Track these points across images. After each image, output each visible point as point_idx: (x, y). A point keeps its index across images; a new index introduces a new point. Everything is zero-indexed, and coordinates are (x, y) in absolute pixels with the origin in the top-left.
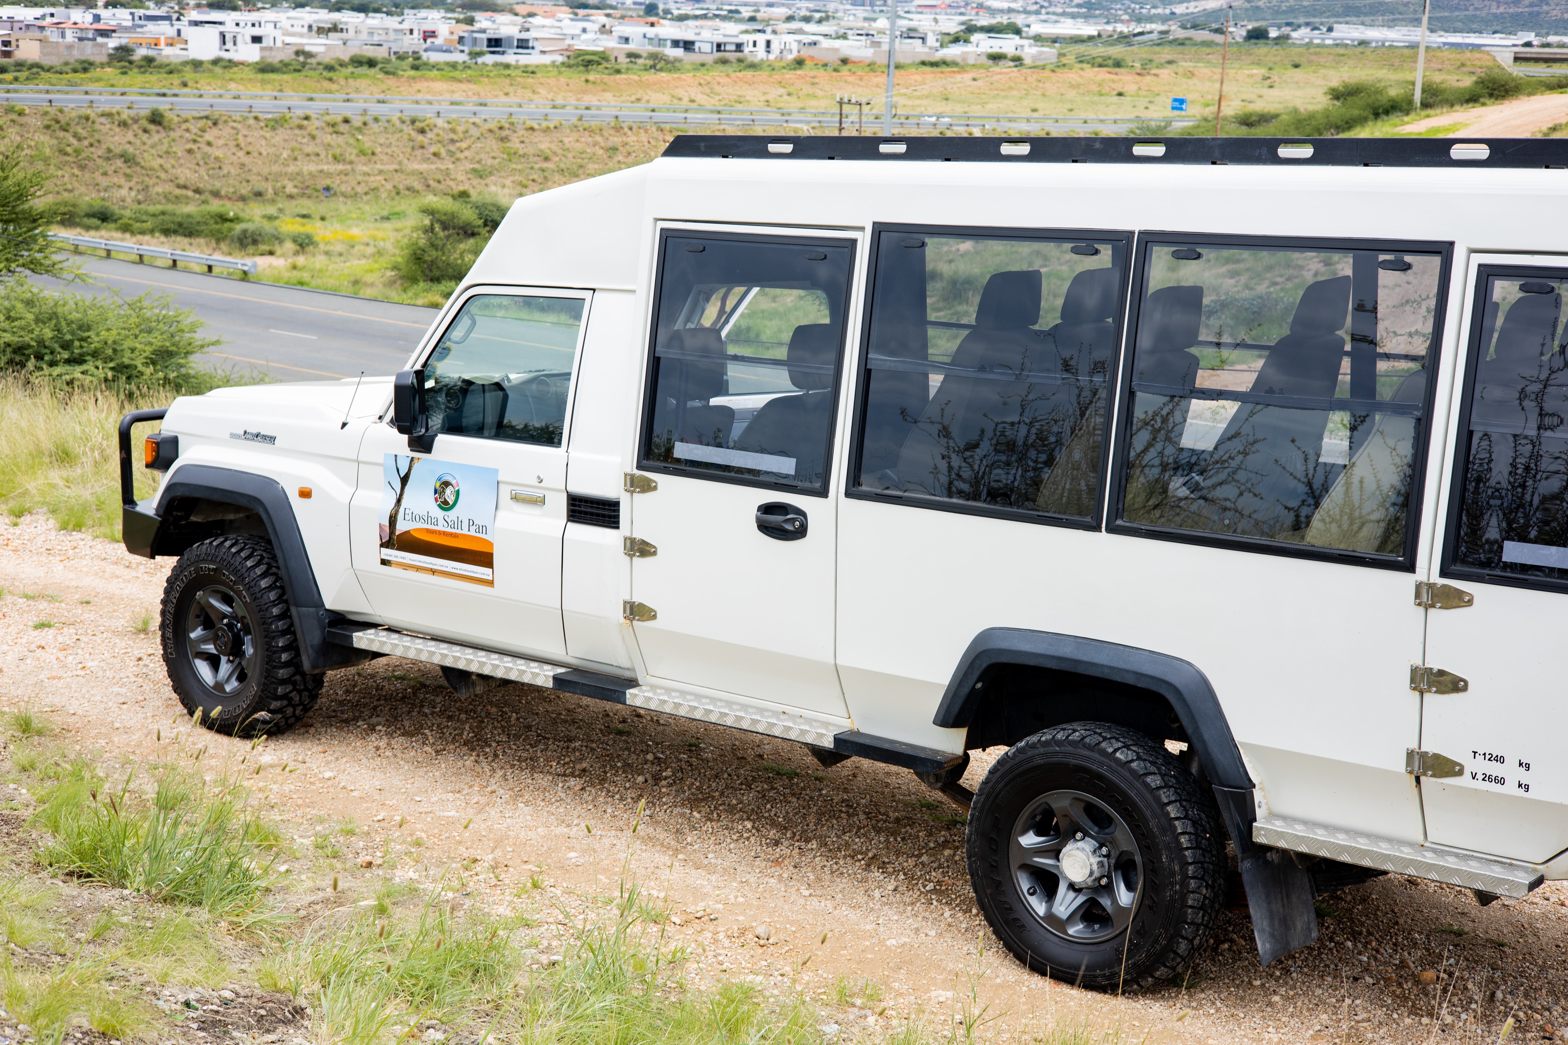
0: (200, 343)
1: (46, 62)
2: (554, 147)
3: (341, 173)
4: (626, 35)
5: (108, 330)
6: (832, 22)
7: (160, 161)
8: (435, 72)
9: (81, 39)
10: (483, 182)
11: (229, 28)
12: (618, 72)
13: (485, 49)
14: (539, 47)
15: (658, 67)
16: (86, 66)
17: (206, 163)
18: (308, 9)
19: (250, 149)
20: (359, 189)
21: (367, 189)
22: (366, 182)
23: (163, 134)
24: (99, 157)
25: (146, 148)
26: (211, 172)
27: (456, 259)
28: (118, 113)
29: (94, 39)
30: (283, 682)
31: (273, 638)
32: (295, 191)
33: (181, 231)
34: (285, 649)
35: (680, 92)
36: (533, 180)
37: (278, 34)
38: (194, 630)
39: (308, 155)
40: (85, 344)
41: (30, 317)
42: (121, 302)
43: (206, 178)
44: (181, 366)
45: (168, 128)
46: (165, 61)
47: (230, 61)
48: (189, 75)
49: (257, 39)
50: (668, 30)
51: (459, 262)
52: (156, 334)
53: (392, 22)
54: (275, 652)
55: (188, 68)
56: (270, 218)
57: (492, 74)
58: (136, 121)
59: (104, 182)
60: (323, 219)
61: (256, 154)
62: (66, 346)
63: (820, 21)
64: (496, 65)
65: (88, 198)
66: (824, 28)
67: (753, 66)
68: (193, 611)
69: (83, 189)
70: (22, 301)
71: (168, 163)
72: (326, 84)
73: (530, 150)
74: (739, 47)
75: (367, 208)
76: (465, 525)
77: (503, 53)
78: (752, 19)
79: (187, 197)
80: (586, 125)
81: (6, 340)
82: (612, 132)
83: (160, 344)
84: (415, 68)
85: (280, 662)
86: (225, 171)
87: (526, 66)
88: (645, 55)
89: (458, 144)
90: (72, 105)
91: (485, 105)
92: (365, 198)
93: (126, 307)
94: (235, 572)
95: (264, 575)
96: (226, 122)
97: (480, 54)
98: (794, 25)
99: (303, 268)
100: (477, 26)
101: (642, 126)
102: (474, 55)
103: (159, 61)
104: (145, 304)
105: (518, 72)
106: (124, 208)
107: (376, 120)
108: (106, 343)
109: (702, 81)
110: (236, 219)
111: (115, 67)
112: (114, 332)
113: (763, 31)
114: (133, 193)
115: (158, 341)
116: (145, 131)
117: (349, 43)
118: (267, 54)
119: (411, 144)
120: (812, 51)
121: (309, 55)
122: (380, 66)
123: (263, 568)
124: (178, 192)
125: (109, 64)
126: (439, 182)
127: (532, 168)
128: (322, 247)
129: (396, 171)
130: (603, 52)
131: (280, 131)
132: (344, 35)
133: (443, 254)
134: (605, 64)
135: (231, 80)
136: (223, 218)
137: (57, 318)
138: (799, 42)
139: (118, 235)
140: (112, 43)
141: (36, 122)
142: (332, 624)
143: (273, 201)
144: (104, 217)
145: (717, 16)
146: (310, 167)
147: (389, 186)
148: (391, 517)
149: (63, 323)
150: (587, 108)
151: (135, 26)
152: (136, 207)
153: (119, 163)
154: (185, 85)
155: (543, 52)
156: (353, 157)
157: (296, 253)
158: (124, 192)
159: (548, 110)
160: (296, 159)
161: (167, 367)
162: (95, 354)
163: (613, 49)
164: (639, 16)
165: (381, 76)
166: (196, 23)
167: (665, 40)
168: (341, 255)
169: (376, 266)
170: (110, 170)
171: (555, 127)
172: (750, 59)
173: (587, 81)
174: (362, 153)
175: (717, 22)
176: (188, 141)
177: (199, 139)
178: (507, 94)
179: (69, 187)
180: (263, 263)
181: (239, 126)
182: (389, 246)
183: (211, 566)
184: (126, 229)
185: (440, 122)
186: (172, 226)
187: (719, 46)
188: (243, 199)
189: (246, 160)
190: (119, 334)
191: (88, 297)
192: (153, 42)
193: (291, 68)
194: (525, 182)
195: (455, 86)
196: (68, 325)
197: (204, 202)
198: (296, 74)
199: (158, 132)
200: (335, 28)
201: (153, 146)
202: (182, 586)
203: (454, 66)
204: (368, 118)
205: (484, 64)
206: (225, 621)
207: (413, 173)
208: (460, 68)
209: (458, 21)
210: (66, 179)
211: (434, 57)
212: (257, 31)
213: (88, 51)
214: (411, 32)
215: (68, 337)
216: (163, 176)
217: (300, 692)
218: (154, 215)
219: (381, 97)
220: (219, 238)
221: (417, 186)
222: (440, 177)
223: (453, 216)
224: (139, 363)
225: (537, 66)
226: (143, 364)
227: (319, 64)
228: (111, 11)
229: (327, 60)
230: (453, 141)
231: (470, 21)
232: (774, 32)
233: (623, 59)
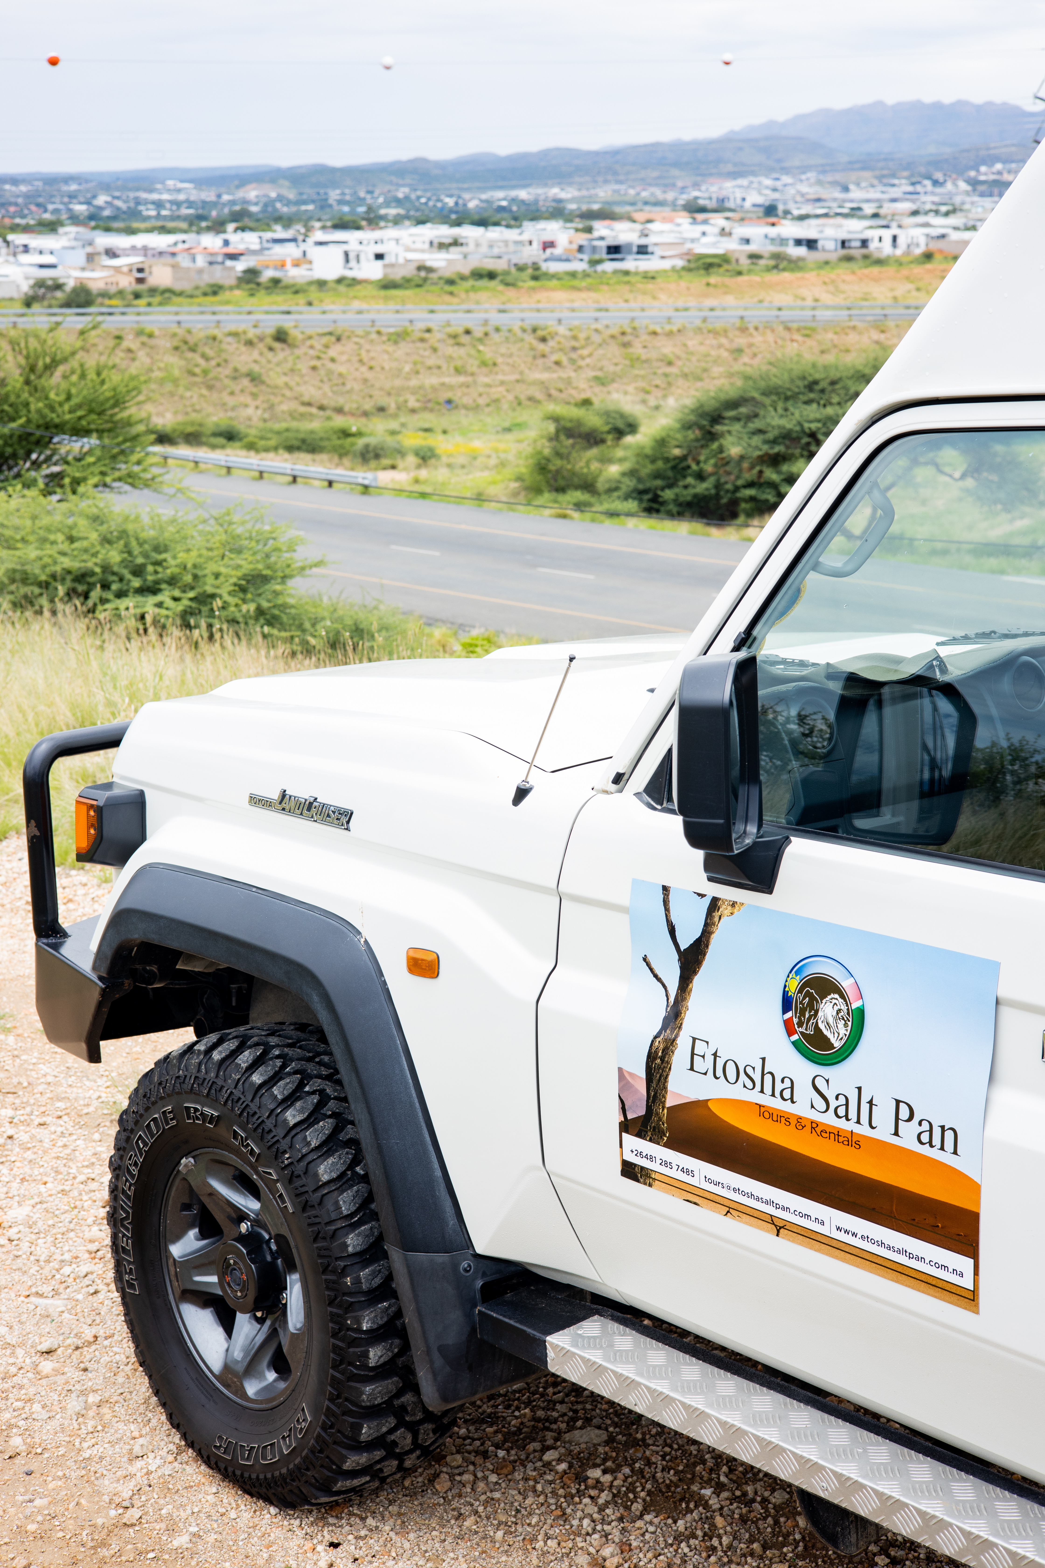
0: (300, 564)
1: (178, 287)
2: (678, 351)
3: (462, 385)
4: (747, 236)
5: (188, 551)
6: (959, 214)
7: (285, 379)
8: (554, 283)
9: (211, 263)
10: (605, 389)
11: (353, 247)
12: (740, 273)
13: (604, 256)
14: (659, 252)
15: (781, 266)
16: (215, 290)
17: (330, 380)
18: (429, 225)
19: (373, 363)
20: (481, 401)
21: (488, 401)
22: (488, 394)
23: (288, 351)
24: (227, 377)
25: (271, 366)
26: (335, 388)
27: (582, 468)
28: (245, 333)
29: (223, 263)
30: (373, 1412)
31: (349, 1308)
32: (417, 405)
33: (304, 447)
34: (376, 1336)
35: (804, 292)
36: (657, 386)
37: (400, 250)
38: (178, 1237)
39: (430, 368)
40: (160, 569)
41: (94, 536)
42: (206, 516)
43: (330, 394)
44: (276, 594)
45: (292, 346)
46: (291, 282)
47: (354, 279)
48: (314, 294)
49: (379, 257)
50: (789, 229)
51: (585, 470)
52: (247, 555)
53: (512, 234)
54: (353, 1342)
55: (313, 288)
56: (393, 433)
57: (611, 282)
58: (261, 339)
59: (231, 401)
60: (445, 432)
61: (378, 369)
62: (138, 572)
63: (947, 214)
64: (616, 272)
65: (216, 418)
66: (952, 220)
67: (879, 262)
68: (175, 1195)
69: (210, 409)
70: (88, 517)
71: (292, 381)
72: (447, 298)
73: (653, 355)
74: (864, 243)
75: (489, 420)
76: (884, 1116)
77: (622, 260)
78: (876, 216)
79: (311, 415)
80: (710, 327)
81: (65, 566)
82: (737, 333)
83: (251, 566)
84: (535, 278)
85: (365, 1366)
86: (348, 387)
87: (646, 272)
88: (766, 255)
89: (580, 352)
90: (200, 326)
91: (607, 310)
92: (487, 410)
93: (212, 522)
94: (260, 1133)
95: (328, 1146)
96: (349, 337)
97: (599, 262)
98: (920, 219)
99: (425, 482)
100: (596, 234)
101: (769, 326)
102: (594, 263)
103: (286, 281)
104: (236, 518)
105: (638, 278)
106: (250, 427)
107: (497, 330)
108: (185, 568)
109: (827, 280)
110: (359, 434)
111: (243, 290)
112: (194, 554)
113: (887, 227)
114: (259, 412)
115: (247, 564)
116: (271, 349)
117: (470, 257)
118: (389, 270)
119: (532, 353)
120: (941, 244)
121: (430, 270)
122: (500, 278)
123: (325, 1126)
124: (303, 409)
125: (238, 287)
126: (561, 391)
127: (655, 374)
128: (444, 459)
129: (518, 381)
130: (724, 255)
131: (402, 344)
132: (463, 249)
133: (569, 462)
134: (726, 267)
135: (355, 297)
136: (345, 434)
137: (128, 536)
138: (927, 235)
139: (244, 453)
140: (240, 266)
141: (165, 344)
142: (491, 1293)
143: (395, 416)
144: (230, 436)
145: (837, 214)
146: (431, 380)
147: (510, 397)
148: (651, 1056)
149: (134, 543)
150: (712, 309)
151: (263, 249)
152: (261, 425)
153: (245, 382)
154: (310, 304)
155: (663, 257)
156: (474, 369)
157: (419, 467)
158: (250, 411)
159: (671, 313)
160: (417, 372)
161: (260, 595)
162: (172, 581)
163: (734, 251)
164: (759, 218)
165: (501, 287)
166: (321, 243)
167: (787, 240)
168: (463, 467)
169: (499, 477)
170: (237, 388)
171: (679, 331)
172: (876, 255)
173: (708, 284)
174: (484, 364)
175: (839, 220)
176: (312, 358)
177: (323, 356)
178: (626, 301)
179: (197, 407)
180: (385, 477)
181: (362, 341)
182: (511, 457)
183: (208, 1111)
184: (251, 447)
185: (562, 330)
186: (296, 443)
187: (843, 243)
188: (365, 414)
189: (369, 375)
190: (200, 556)
191: (166, 512)
192: (279, 263)
193: (413, 283)
194: (648, 388)
195: (575, 295)
196: (141, 545)
197: (329, 418)
198: (418, 290)
199: (283, 350)
200: (456, 243)
201: (278, 364)
202: (150, 1141)
203: (573, 275)
204: (490, 329)
205: (604, 272)
206: (244, 1227)
207: (535, 383)
208: (580, 276)
209: (577, 230)
210: (195, 400)
211: (554, 267)
212: (379, 249)
213: (218, 275)
214: (530, 243)
215: (140, 560)
216: (288, 393)
217: (412, 1429)
218: (278, 433)
219: (502, 307)
220: (342, 453)
221: (539, 396)
222: (561, 386)
223: (579, 423)
224: (224, 591)
225: (657, 272)
226: (230, 593)
227: (440, 278)
228: (240, 235)
229: (448, 274)
230: (574, 349)
231: (589, 230)
232: (900, 226)
233: (745, 262)
